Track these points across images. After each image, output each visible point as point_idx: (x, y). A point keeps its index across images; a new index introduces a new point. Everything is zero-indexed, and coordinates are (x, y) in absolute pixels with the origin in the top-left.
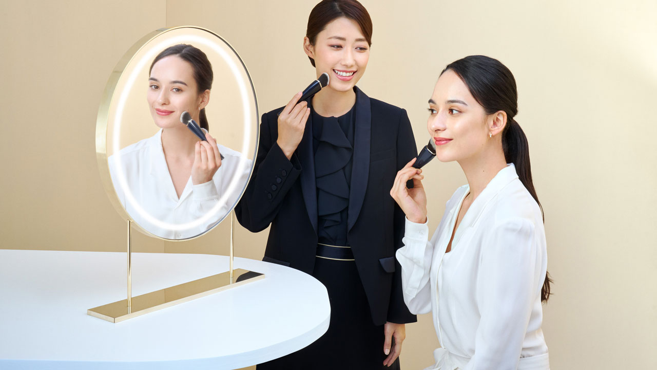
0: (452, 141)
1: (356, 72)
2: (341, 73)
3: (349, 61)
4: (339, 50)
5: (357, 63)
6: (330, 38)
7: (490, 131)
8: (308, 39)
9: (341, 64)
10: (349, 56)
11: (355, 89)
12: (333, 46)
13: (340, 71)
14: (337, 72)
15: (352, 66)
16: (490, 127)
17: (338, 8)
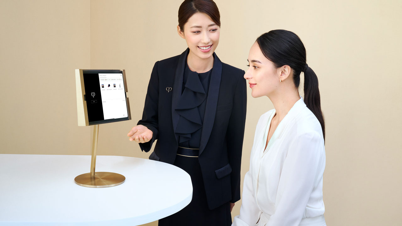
0: (256, 85)
2: (203, 48)
3: (206, 40)
4: (198, 34)
9: (201, 42)
12: (194, 32)
17: (194, 7)
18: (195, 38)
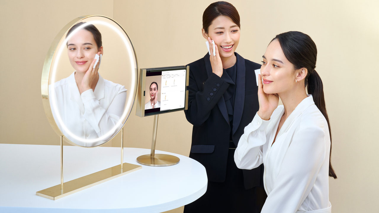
0: (273, 82)
1: (234, 44)
2: (225, 47)
3: (229, 40)
4: (222, 34)
5: (233, 40)
6: (216, 29)
7: (296, 78)
8: (204, 30)
9: (224, 42)
10: (228, 37)
11: (236, 54)
12: (217, 33)
13: (225, 46)
14: (223, 47)
15: (230, 42)
16: (297, 76)
17: (217, 10)
18: (219, 38)
